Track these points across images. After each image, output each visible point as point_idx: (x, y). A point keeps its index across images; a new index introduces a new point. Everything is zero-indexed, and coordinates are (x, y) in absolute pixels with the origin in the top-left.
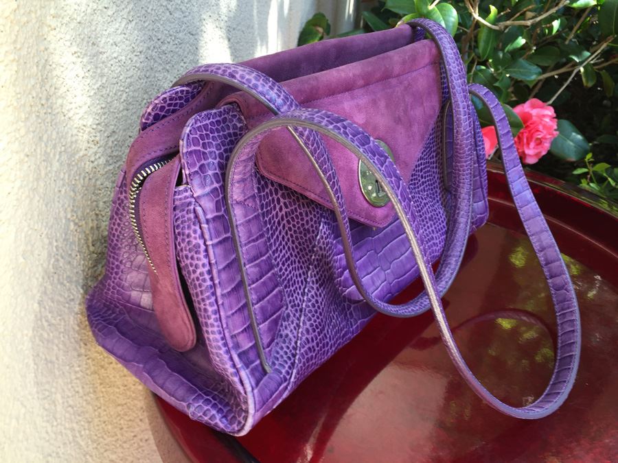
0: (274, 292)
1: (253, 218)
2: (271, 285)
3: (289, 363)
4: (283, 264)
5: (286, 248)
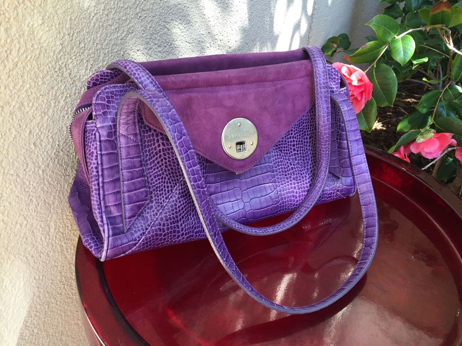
0: (141, 190)
1: (132, 146)
2: (139, 186)
3: (142, 232)
4: (155, 177)
5: (160, 169)
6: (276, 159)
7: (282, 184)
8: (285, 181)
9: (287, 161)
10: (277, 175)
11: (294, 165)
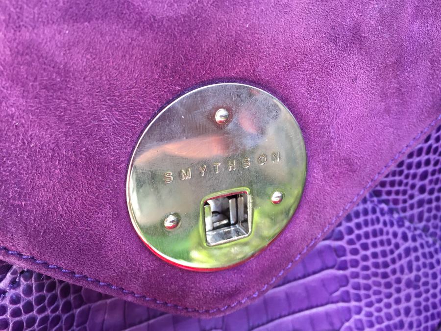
6: (359, 226)
7: (370, 305)
8: (379, 293)
9: (396, 228)
10: (356, 275)
11: (414, 239)
